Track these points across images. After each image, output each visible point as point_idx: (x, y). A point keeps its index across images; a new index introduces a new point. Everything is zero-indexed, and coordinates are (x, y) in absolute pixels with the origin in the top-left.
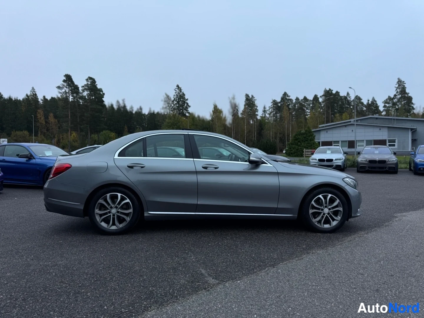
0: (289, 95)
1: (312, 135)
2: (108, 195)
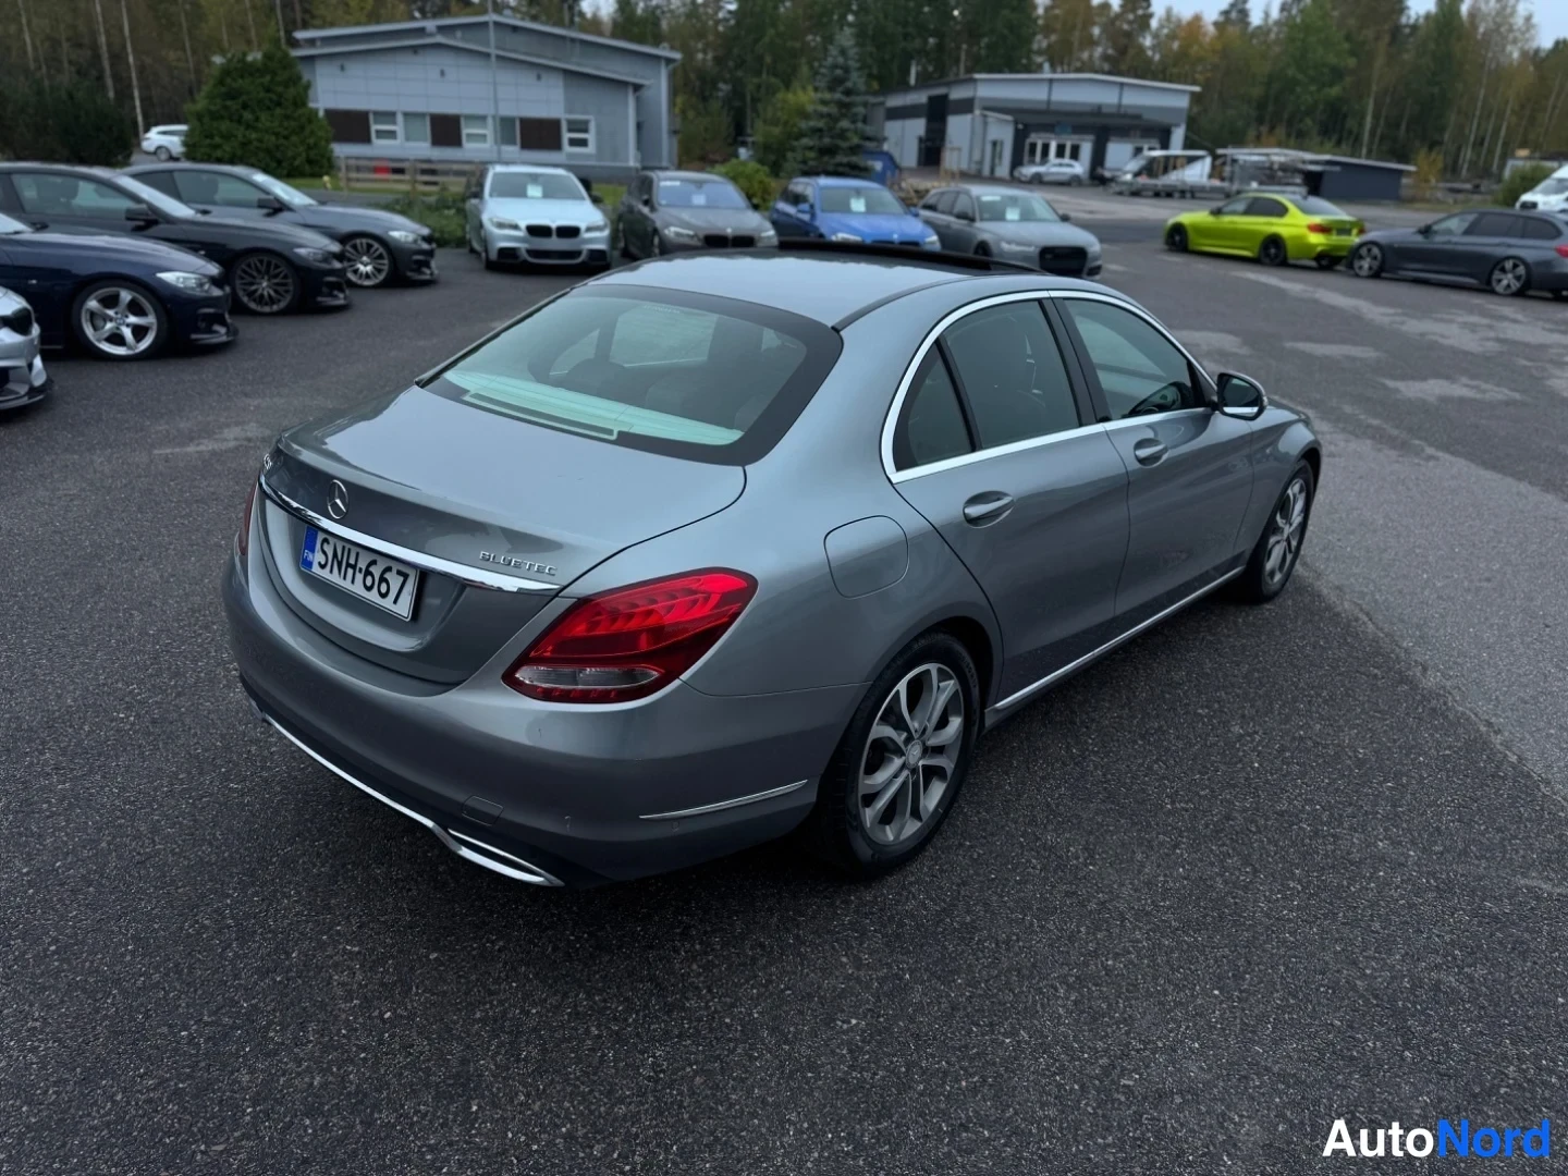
1: (295, 78)
2: (902, 687)
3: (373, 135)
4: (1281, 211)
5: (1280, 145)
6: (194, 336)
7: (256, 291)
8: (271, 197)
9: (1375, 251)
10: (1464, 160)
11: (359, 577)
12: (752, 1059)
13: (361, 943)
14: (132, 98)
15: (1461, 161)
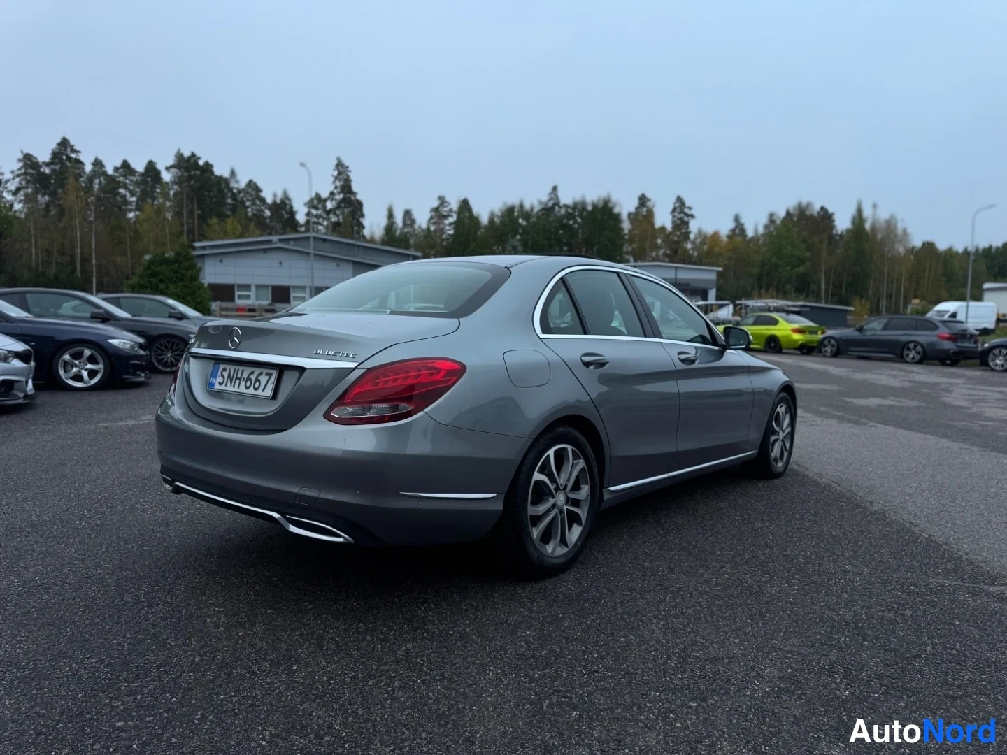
0: (76, 148)
1: (193, 266)
2: (551, 452)
3: (236, 297)
4: (775, 322)
5: (772, 297)
6: (125, 377)
7: (163, 359)
8: (177, 312)
9: (833, 342)
10: (883, 306)
11: (243, 383)
12: (466, 647)
13: (225, 607)
14: (92, 283)
15: (881, 306)
